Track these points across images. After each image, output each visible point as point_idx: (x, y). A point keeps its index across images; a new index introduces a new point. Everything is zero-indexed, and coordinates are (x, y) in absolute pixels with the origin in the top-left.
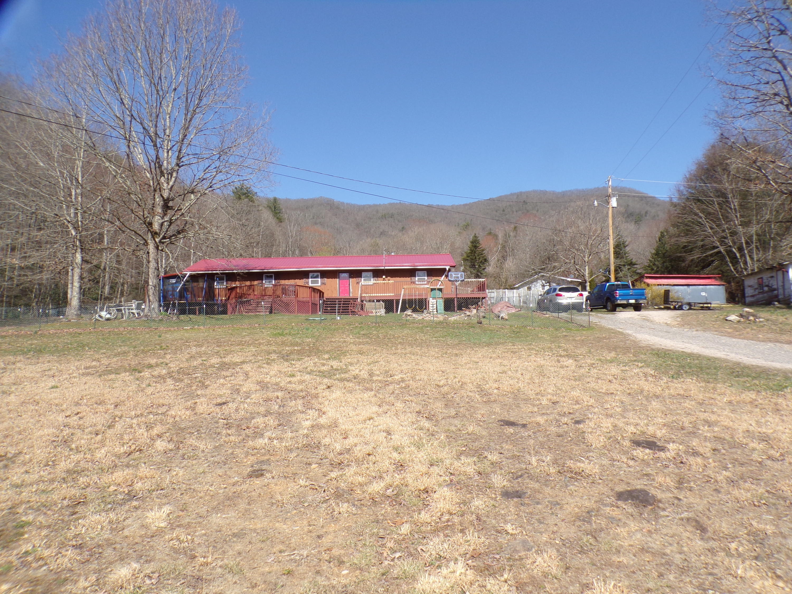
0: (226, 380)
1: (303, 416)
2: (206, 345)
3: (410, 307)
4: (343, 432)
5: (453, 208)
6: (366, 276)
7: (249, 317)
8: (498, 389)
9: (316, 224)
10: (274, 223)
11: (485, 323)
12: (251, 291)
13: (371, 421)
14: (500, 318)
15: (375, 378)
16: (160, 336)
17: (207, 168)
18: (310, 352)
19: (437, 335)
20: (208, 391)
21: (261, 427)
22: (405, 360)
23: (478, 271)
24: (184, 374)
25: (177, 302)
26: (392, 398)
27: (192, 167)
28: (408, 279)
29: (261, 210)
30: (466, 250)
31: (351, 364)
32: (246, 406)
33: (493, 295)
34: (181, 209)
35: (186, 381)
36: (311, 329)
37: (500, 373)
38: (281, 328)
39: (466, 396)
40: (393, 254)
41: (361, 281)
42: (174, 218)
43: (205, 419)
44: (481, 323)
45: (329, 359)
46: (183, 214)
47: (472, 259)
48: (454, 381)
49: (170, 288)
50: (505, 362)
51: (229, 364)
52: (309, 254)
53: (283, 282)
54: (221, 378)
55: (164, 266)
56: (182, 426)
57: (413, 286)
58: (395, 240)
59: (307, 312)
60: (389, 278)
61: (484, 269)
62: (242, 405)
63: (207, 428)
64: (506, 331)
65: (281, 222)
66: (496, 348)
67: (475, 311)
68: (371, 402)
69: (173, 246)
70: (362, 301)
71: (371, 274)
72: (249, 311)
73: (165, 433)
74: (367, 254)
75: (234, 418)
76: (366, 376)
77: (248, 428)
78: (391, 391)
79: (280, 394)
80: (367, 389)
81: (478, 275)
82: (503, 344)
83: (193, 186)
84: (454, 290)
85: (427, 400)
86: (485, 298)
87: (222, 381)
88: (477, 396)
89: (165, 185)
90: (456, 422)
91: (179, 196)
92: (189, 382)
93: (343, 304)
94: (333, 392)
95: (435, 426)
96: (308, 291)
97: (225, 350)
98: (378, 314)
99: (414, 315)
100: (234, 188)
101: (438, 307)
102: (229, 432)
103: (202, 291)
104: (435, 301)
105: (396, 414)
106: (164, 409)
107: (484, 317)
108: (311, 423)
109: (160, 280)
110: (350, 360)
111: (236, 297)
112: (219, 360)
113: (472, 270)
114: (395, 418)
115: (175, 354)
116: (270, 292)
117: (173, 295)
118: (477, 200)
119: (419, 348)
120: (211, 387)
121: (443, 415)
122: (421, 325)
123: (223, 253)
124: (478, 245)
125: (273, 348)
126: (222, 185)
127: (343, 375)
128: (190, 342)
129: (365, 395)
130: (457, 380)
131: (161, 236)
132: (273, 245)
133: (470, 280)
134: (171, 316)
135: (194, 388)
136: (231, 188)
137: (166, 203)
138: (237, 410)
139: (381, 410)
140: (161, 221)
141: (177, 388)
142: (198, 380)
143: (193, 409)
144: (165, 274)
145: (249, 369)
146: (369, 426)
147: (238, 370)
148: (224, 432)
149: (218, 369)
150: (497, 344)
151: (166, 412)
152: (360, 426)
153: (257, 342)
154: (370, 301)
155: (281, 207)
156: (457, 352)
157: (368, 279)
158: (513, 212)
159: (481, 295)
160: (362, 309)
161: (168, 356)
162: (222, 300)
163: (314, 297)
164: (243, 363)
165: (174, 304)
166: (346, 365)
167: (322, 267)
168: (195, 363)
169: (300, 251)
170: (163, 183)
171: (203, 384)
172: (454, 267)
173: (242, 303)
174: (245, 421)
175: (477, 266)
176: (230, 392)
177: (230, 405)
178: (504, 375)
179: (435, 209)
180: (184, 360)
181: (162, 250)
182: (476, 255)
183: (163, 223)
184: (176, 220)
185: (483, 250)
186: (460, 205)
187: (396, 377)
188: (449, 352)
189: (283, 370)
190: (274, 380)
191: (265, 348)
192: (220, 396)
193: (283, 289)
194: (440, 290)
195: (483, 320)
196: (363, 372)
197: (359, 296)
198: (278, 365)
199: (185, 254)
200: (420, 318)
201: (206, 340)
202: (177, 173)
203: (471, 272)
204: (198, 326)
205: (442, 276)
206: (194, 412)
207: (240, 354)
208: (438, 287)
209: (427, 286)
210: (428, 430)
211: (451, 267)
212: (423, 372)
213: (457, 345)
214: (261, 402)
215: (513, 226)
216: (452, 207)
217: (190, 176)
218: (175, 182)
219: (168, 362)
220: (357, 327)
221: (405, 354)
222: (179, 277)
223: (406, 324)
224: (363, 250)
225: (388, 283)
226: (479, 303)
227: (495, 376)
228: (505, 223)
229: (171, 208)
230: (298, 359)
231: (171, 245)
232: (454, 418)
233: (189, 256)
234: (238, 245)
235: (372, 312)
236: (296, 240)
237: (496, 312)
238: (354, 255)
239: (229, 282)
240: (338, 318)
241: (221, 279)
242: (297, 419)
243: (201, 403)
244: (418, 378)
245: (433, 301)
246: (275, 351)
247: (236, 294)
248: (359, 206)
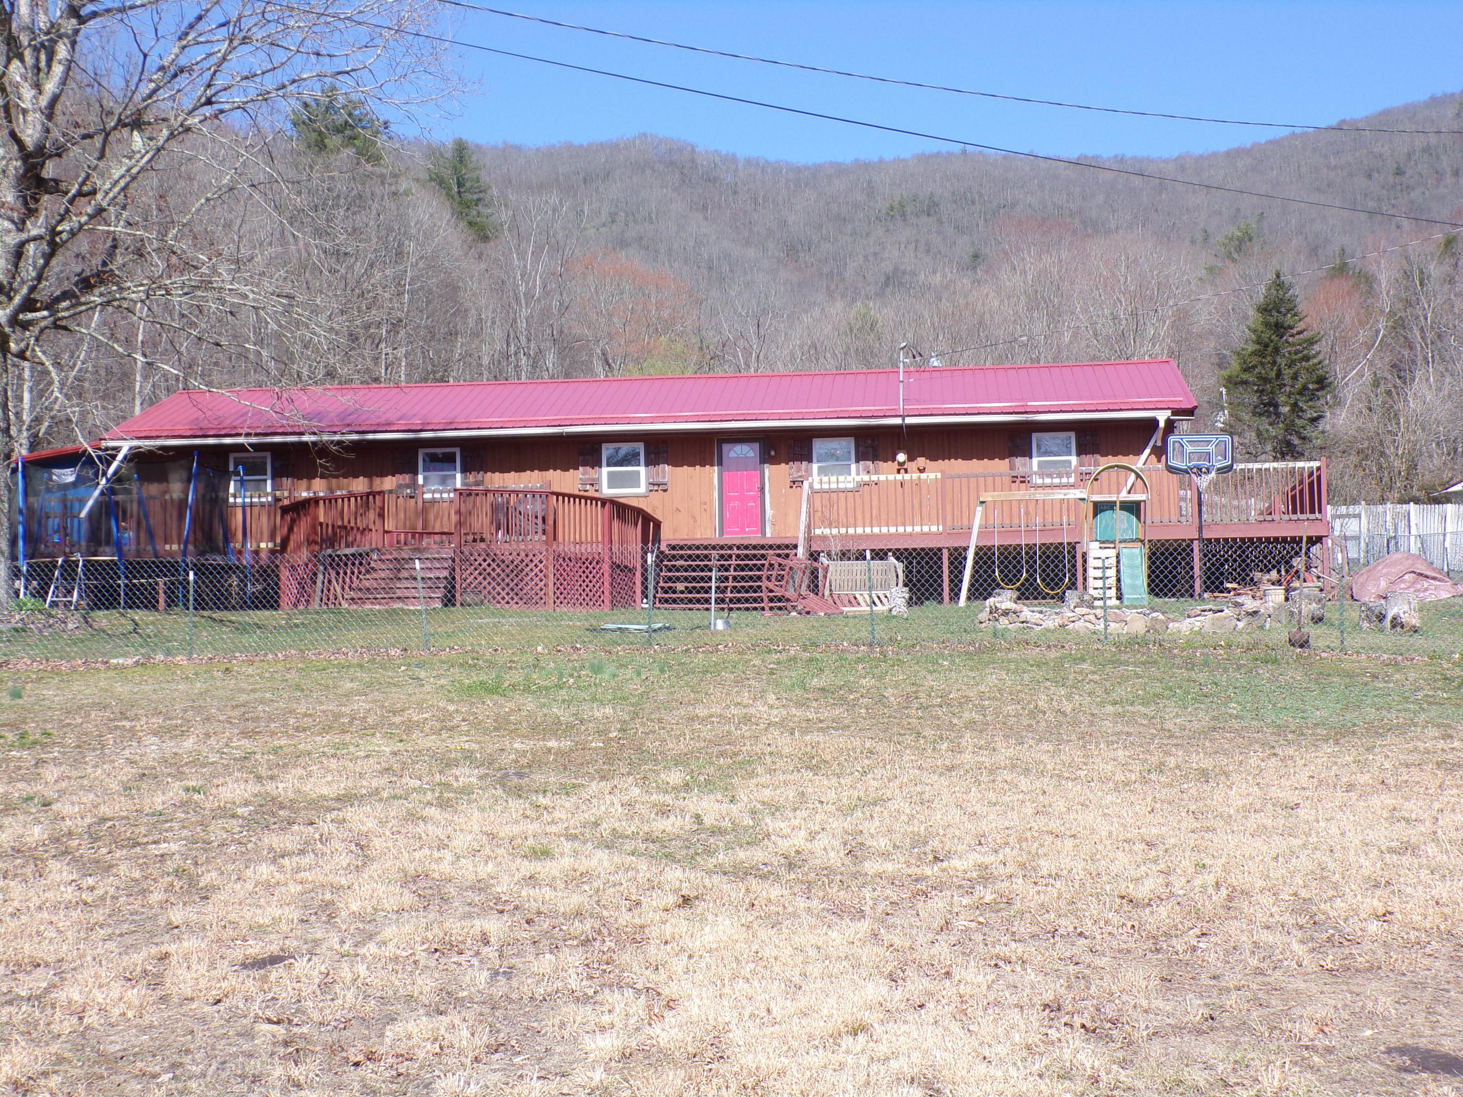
0: (281, 869)
1: (585, 1012)
2: (200, 730)
3: (1010, 579)
4: (750, 1082)
5: (1183, 169)
6: (832, 456)
7: (364, 620)
8: (1385, 916)
9: (623, 244)
10: (457, 243)
11: (1321, 643)
12: (372, 515)
13: (861, 1038)
14: (1387, 623)
15: (871, 867)
16: (16, 694)
17: (191, 26)
18: (610, 759)
19: (1120, 692)
20: (211, 912)
21: (421, 1054)
22: (992, 796)
23: (1290, 428)
24: (117, 842)
25: (78, 557)
26: (943, 950)
27: (134, 23)
28: (1000, 466)
29: (407, 193)
30: (1238, 344)
31: (775, 809)
32: (362, 970)
33: (1353, 527)
34: (94, 192)
35: (123, 869)
36: (610, 669)
37: (1391, 851)
38: (491, 665)
39: (1248, 946)
40: (935, 362)
41: (809, 473)
42: (65, 226)
43: (203, 1020)
44: (1304, 644)
45: (687, 787)
46: (100, 211)
47: (1265, 380)
48: (1198, 882)
49: (53, 503)
50: (1412, 807)
51: (291, 805)
52: (600, 370)
53: (497, 480)
54: (260, 861)
55: (27, 418)
56: (112, 1048)
57: (1020, 493)
58: (945, 305)
59: (593, 599)
60: (921, 461)
61: (1314, 420)
62: (345, 966)
63: (210, 1057)
64: (1412, 676)
65: (485, 239)
66: (1369, 750)
67: (1277, 595)
68: (857, 965)
69: (64, 339)
70: (814, 556)
71: (847, 445)
72: (365, 595)
73: (45, 1074)
74: (830, 365)
75: (316, 1016)
76: (836, 858)
77: (370, 1057)
78: (938, 922)
79: (494, 926)
80: (840, 911)
81: (1289, 444)
82: (1400, 730)
83: (138, 97)
84: (1189, 508)
85: (1087, 958)
86: (1319, 539)
87: (265, 870)
88: (1296, 946)
89: (28, 93)
90: (1210, 1049)
91: (85, 137)
92: (137, 874)
93: (739, 568)
94: (703, 920)
95: (1124, 1064)
96: (599, 514)
97: (276, 751)
98: (879, 608)
99: (1028, 612)
100: (298, 106)
101: (1126, 581)
102: (296, 1072)
103: (181, 517)
104: (1112, 553)
105: (962, 1015)
106: (39, 980)
107: (1318, 620)
108: (618, 1043)
109: (15, 471)
110: (767, 792)
111: (310, 542)
112: (253, 788)
113: (1264, 424)
114: (955, 1027)
115: (78, 763)
116: (446, 521)
117: (63, 530)
118: (1285, 132)
119: (1045, 746)
120: (222, 896)
121: (1155, 1022)
122: (1053, 654)
123: (259, 366)
124: (1289, 320)
125: (460, 743)
126: (252, 94)
127: (741, 855)
128: (137, 718)
129: (834, 935)
130: (1210, 879)
131: (17, 300)
132: (453, 334)
133: (1257, 466)
134: (59, 613)
135: (156, 897)
136: (288, 106)
137: (34, 166)
138: (326, 985)
139: (898, 995)
140: (13, 239)
141: (87, 897)
142: (170, 866)
143: (156, 982)
144: (32, 447)
145: (371, 824)
146: (850, 1060)
147: (326, 827)
148: (278, 1071)
149: (249, 822)
150: (1377, 730)
151: (47, 990)
152: (817, 1059)
153: (397, 720)
154: (844, 555)
155: (485, 178)
156: (1207, 763)
157: (838, 465)
158: (1440, 175)
159: (1304, 528)
160: (814, 587)
161: (51, 773)
162: (257, 552)
163: (622, 542)
164: (345, 799)
165: (69, 568)
166: (753, 812)
167: (652, 421)
168: (159, 801)
169: (562, 354)
170: (17, 86)
171: (192, 882)
172: (1190, 412)
173: (336, 564)
174: (356, 1029)
175: (1285, 409)
176: (296, 915)
177: (300, 966)
178: (1406, 860)
179: (1109, 175)
180: (115, 786)
181: (21, 355)
182: (1282, 361)
183: (22, 244)
184: (73, 234)
185: (1311, 342)
186: (1215, 155)
187: (955, 863)
188: (1171, 762)
189: (506, 831)
190: (469, 870)
191: (431, 742)
192: (259, 931)
193: (495, 509)
194: (1133, 508)
195: (1313, 631)
196: (823, 840)
197: (801, 536)
198: (482, 810)
199: (109, 371)
200: (1051, 622)
201: (199, 710)
202: (74, 43)
203: (1259, 434)
204: (168, 652)
205: (1139, 453)
206: (159, 993)
207: (333, 764)
208: (1124, 496)
209: (1078, 494)
210: (1095, 1080)
211: (1176, 412)
212: (1069, 843)
213: (1205, 733)
214: (421, 956)
215: (1439, 236)
216: (1181, 163)
217: (122, 59)
218: (64, 82)
219: (51, 794)
220: (794, 659)
221: (991, 772)
222: (90, 461)
223: (992, 649)
224: (815, 351)
225: (919, 483)
226: (1295, 562)
227: (1368, 865)
228: (1406, 223)
229: (54, 187)
230: (563, 787)
231: (51, 333)
232: (1200, 1032)
233: (126, 377)
234: (321, 336)
235: (853, 601)
236: (546, 313)
237: (1369, 595)
238: (780, 368)
239: (287, 482)
240: (720, 625)
241: (254, 469)
242: (562, 1025)
243: (186, 959)
244: (1046, 866)
245: (1104, 553)
246: (468, 756)
247: (313, 528)
248: (798, 170)
